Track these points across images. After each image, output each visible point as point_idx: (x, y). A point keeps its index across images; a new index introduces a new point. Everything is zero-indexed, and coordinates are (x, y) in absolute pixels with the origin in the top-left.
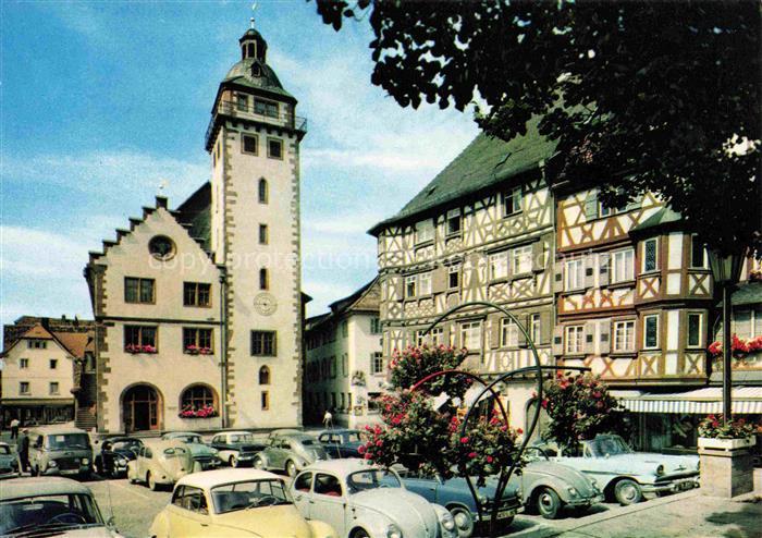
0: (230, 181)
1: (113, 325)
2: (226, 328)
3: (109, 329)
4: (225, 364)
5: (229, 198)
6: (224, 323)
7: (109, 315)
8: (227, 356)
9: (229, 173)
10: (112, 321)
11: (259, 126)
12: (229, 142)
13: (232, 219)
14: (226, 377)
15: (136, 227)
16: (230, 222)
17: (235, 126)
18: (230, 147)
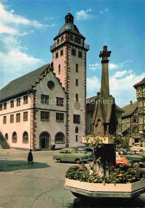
0: (69, 64)
1: (37, 111)
2: (67, 113)
3: (37, 112)
4: (67, 126)
5: (68, 70)
6: (67, 112)
7: (36, 107)
8: (68, 123)
9: (68, 61)
10: (37, 109)
11: (76, 46)
12: (68, 51)
13: (69, 77)
14: (67, 130)
15: (44, 77)
16: (68, 78)
17: (70, 45)
18: (69, 52)
